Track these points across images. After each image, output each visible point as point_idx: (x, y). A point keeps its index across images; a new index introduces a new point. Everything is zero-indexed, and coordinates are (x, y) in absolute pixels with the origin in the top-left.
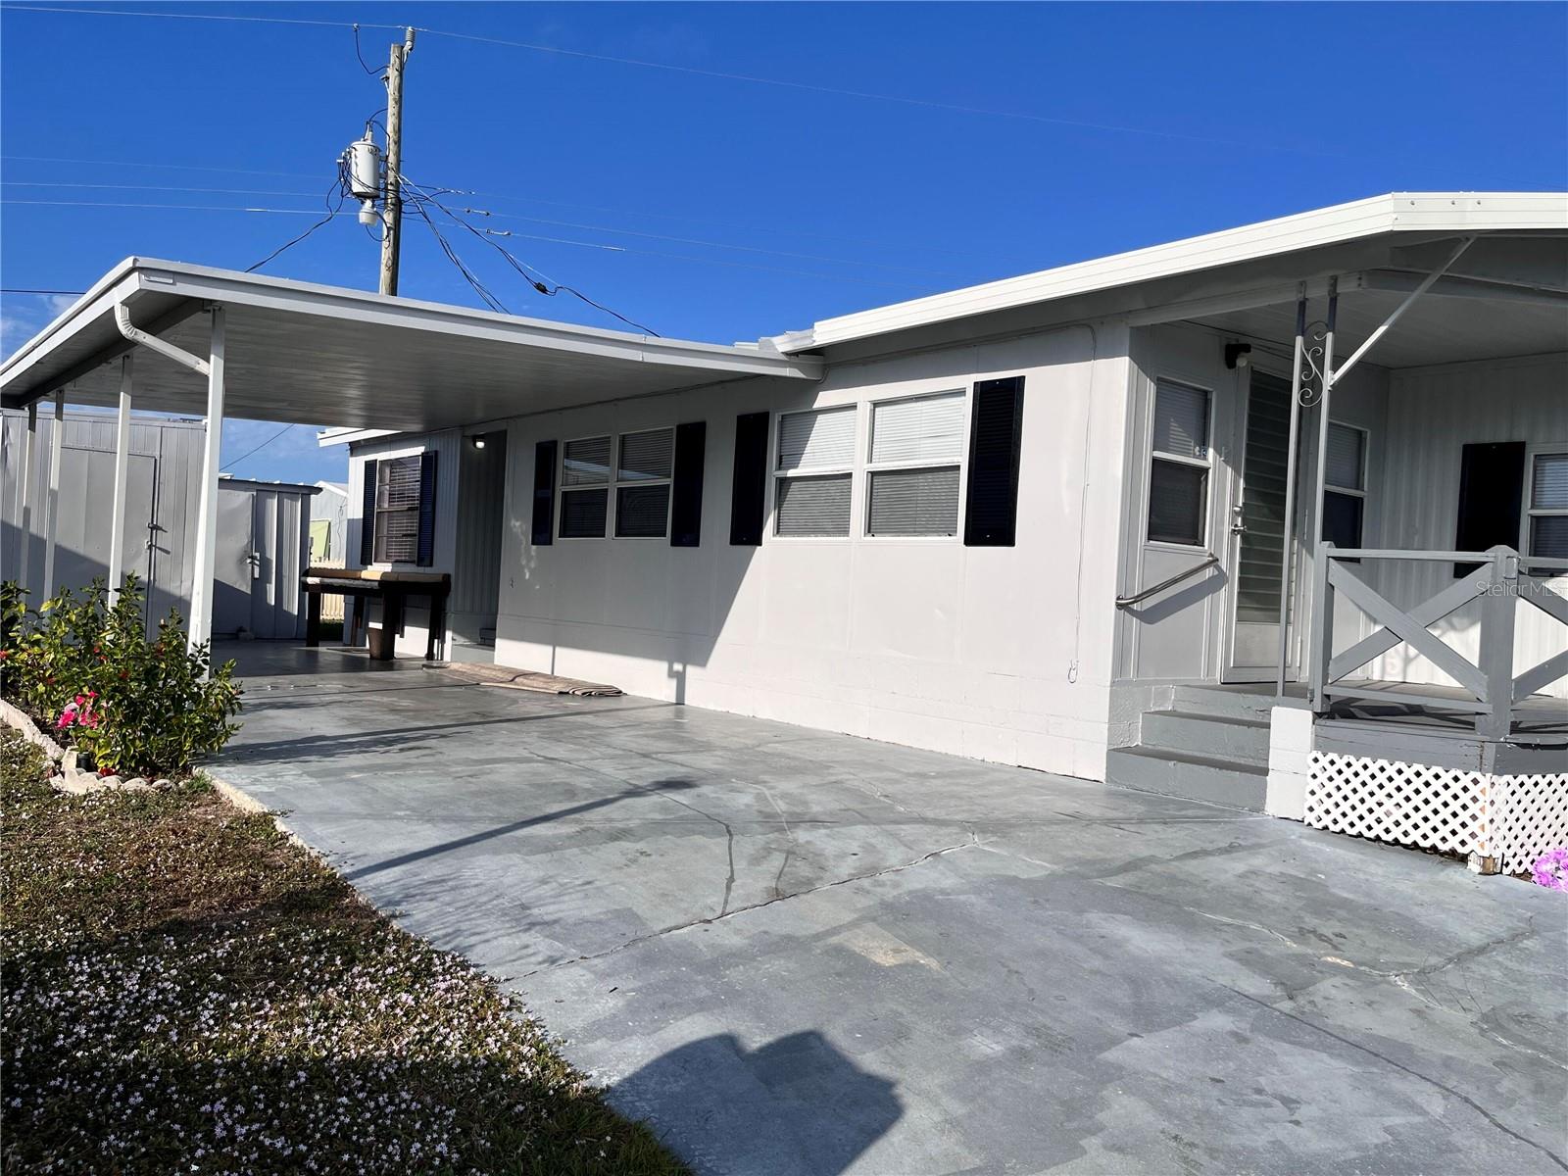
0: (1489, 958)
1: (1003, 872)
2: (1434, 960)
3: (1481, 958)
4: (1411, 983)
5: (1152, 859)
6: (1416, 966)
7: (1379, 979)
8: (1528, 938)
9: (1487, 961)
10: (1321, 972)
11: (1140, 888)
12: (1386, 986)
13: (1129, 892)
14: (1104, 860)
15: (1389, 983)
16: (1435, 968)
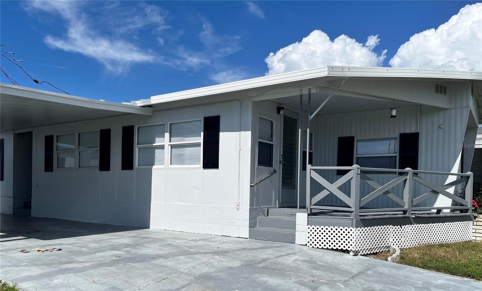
0: (360, 277)
1: (228, 266)
2: (346, 278)
3: (358, 277)
4: (342, 285)
5: (268, 259)
6: (343, 280)
7: (334, 284)
8: (368, 271)
9: (359, 277)
10: (320, 284)
11: (267, 266)
12: (336, 286)
13: (264, 268)
14: (255, 260)
15: (337, 285)
16: (347, 281)
